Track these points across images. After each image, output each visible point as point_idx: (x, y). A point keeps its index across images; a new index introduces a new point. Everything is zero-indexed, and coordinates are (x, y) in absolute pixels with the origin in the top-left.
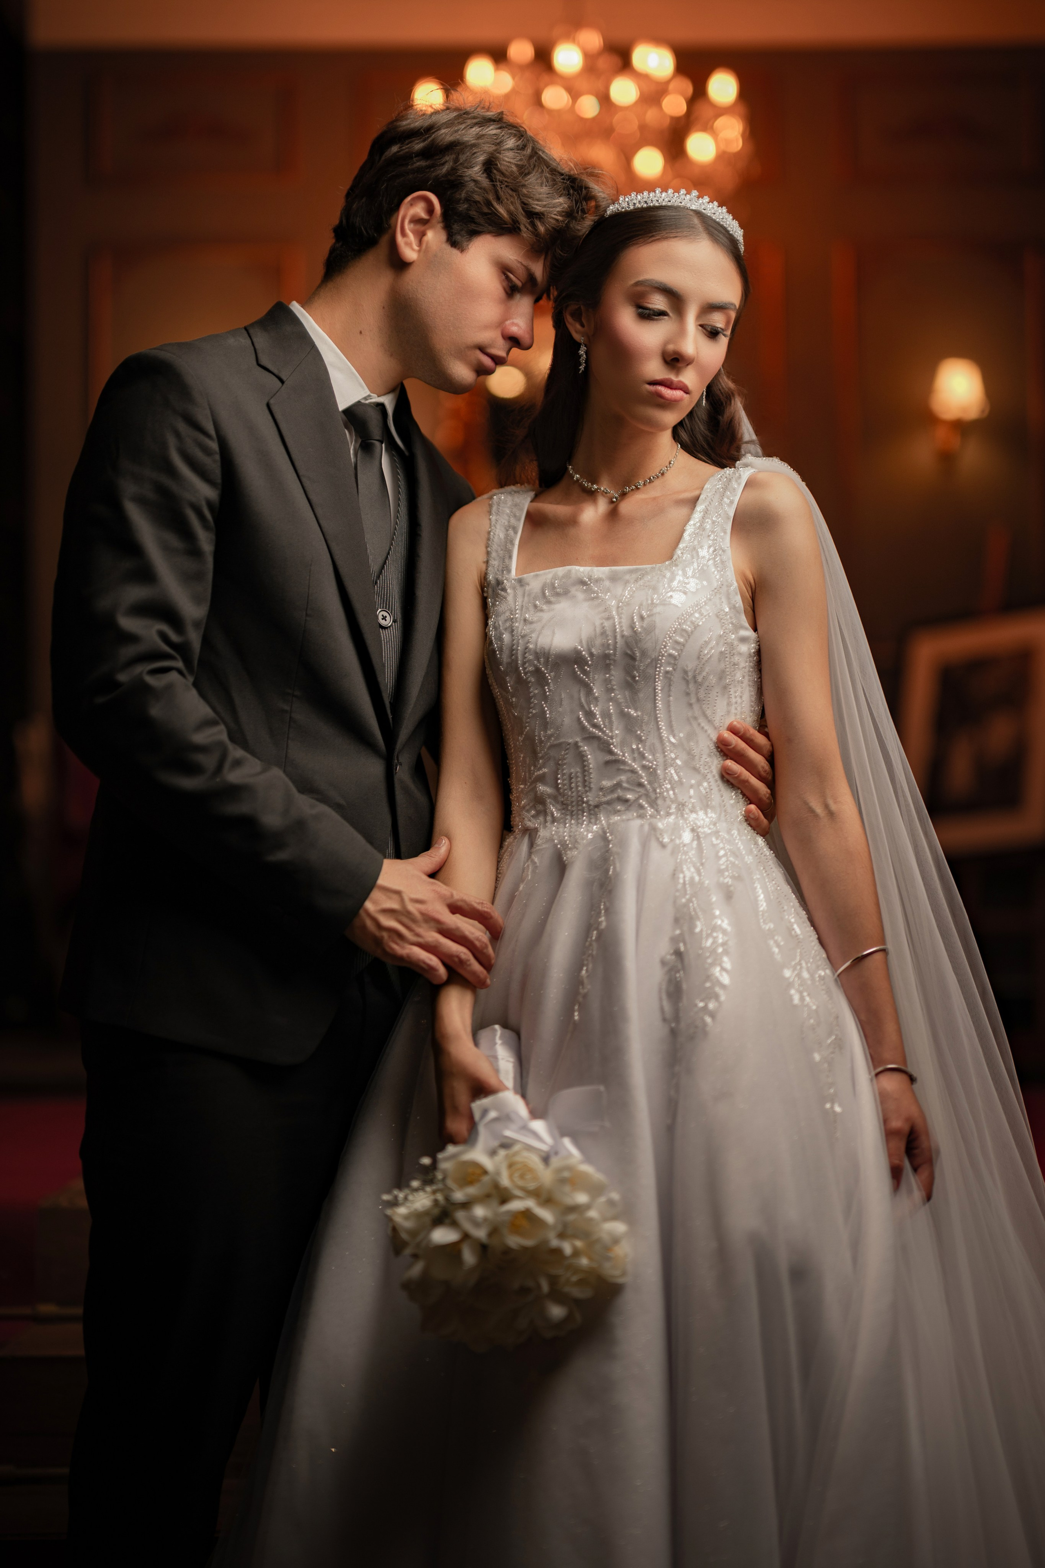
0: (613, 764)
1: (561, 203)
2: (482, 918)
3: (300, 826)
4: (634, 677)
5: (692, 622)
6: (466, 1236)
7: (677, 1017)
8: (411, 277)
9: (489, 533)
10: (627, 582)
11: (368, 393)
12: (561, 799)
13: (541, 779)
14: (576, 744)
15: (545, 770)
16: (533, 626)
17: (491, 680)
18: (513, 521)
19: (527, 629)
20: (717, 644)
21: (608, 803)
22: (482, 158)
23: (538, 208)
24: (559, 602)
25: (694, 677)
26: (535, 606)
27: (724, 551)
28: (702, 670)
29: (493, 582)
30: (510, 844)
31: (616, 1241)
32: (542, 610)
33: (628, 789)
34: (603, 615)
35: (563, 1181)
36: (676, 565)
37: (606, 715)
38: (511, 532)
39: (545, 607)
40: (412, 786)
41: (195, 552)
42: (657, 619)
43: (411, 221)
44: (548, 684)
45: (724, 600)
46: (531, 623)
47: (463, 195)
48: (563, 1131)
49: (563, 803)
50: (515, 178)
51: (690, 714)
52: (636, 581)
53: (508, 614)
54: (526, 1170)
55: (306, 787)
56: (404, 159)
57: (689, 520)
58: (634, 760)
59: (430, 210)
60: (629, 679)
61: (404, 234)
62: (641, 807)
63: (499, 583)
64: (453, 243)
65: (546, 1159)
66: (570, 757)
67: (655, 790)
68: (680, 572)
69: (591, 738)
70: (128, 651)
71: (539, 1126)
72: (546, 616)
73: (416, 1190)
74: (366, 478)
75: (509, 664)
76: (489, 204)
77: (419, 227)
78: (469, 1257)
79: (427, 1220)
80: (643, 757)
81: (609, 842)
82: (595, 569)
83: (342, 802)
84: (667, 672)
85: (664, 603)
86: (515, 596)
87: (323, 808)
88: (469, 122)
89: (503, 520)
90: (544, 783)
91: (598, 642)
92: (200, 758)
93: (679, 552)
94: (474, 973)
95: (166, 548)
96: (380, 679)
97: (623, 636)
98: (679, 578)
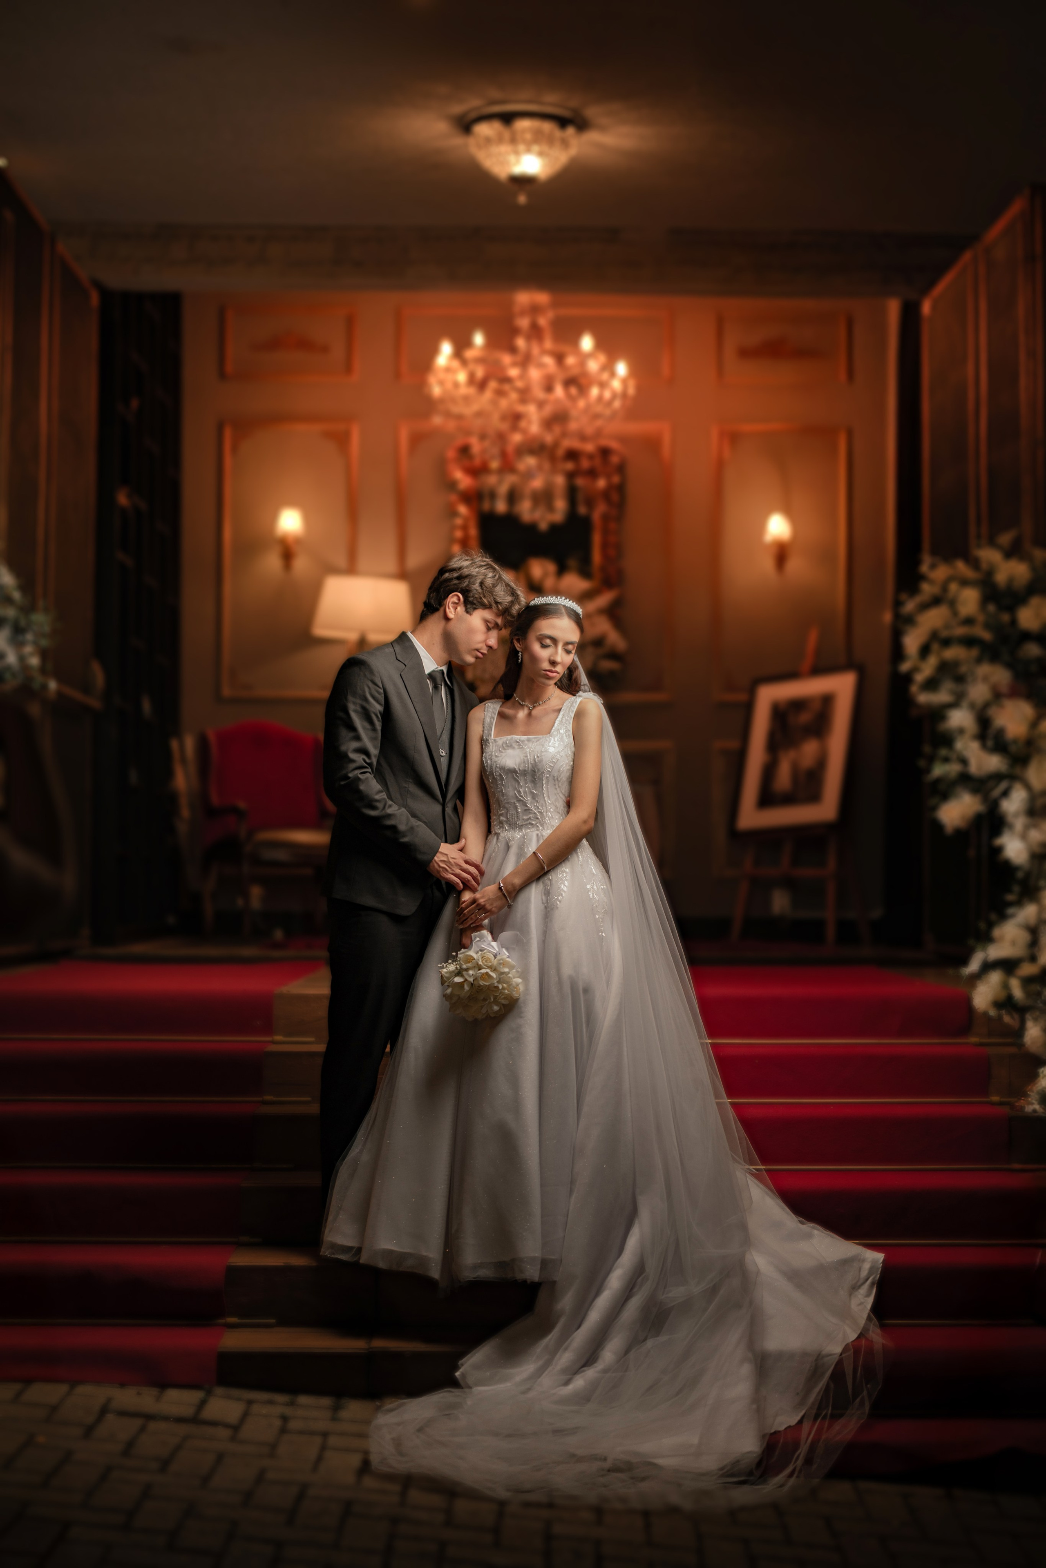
0: (527, 810)
1: (509, 599)
2: (477, 867)
3: (412, 829)
4: (535, 779)
5: (557, 758)
6: (466, 980)
7: (547, 903)
8: (451, 624)
9: (484, 719)
10: (533, 742)
11: (437, 666)
12: (508, 822)
13: (502, 815)
14: (514, 802)
15: (503, 812)
16: (499, 758)
17: (484, 777)
18: (493, 715)
19: (496, 759)
20: (566, 766)
21: (526, 825)
22: (479, 581)
23: (500, 601)
24: (508, 749)
25: (557, 779)
26: (500, 750)
27: (569, 731)
28: (560, 776)
29: (485, 740)
30: (490, 839)
31: (518, 985)
32: (502, 752)
33: (533, 820)
34: (524, 755)
35: (500, 964)
36: (551, 736)
37: (525, 792)
38: (492, 720)
39: (503, 751)
40: (452, 815)
41: (374, 729)
42: (543, 757)
43: (452, 603)
44: (504, 780)
45: (569, 749)
46: (498, 757)
47: (471, 595)
48: (503, 946)
49: (509, 824)
50: (491, 589)
51: (556, 792)
52: (537, 742)
53: (490, 753)
54: (488, 959)
55: (414, 815)
56: (449, 580)
57: (557, 718)
58: (535, 809)
59: (459, 599)
60: (533, 779)
61: (449, 608)
62: (538, 826)
63: (487, 740)
64: (467, 612)
65: (495, 956)
66: (512, 808)
67: (543, 820)
68: (553, 739)
69: (519, 801)
70: (352, 766)
71: (494, 944)
72: (503, 754)
73: (450, 963)
74: (436, 700)
75: (490, 772)
76: (481, 598)
77: (455, 605)
78: (466, 987)
79: (454, 974)
80: (538, 808)
81: (525, 839)
82: (522, 737)
83: (426, 821)
84: (547, 777)
85: (546, 751)
86: (493, 746)
87: (420, 823)
88: (475, 566)
89: (489, 715)
90: (503, 817)
91: (522, 765)
92: (378, 804)
93: (553, 731)
94: (473, 885)
95: (364, 728)
96: (440, 776)
97: (531, 763)
98: (552, 741)
